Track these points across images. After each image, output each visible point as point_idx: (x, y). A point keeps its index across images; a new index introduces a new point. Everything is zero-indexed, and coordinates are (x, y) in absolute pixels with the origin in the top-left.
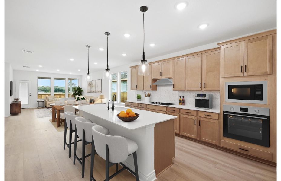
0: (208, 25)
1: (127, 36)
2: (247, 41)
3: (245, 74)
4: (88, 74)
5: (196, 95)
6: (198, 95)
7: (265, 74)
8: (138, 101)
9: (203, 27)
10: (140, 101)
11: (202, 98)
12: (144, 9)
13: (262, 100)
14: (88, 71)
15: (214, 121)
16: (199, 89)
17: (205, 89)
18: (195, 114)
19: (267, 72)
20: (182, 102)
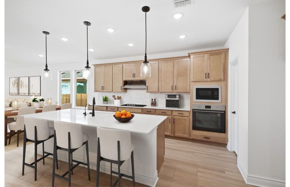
0: (186, 36)
1: (111, 30)
2: (209, 54)
3: (208, 80)
4: (46, 69)
5: (167, 96)
6: (169, 96)
7: (220, 80)
8: (104, 103)
9: (182, 37)
10: (107, 103)
11: (172, 99)
12: (146, 9)
13: (218, 100)
14: (46, 66)
15: (186, 118)
16: (171, 91)
17: (176, 91)
18: (170, 113)
19: (221, 79)
20: (154, 103)
